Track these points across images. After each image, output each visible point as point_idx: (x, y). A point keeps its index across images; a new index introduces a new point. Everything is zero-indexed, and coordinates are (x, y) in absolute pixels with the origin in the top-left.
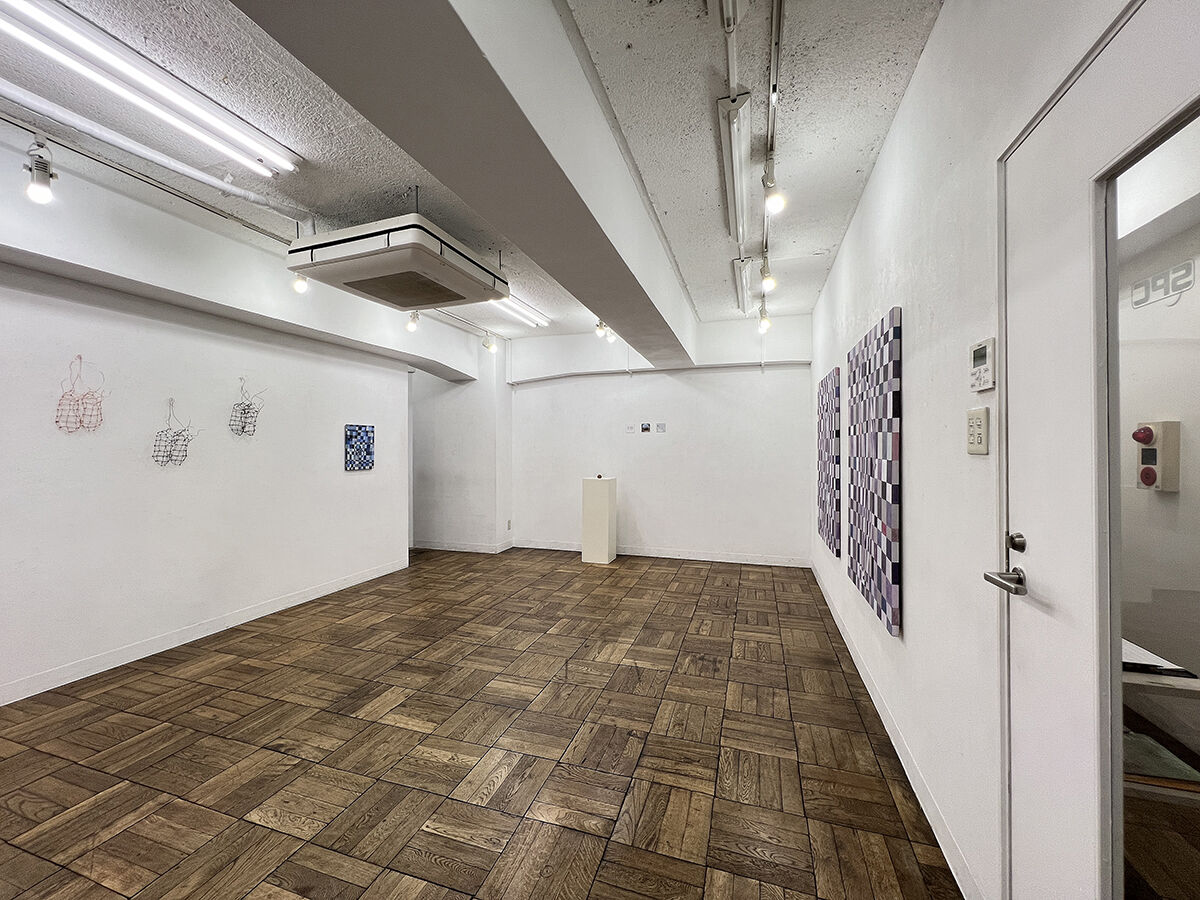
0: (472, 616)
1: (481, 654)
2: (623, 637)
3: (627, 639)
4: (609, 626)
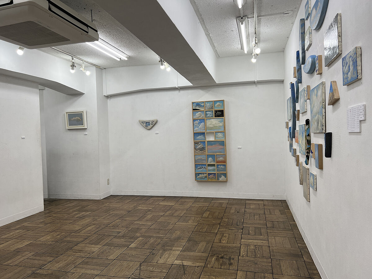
0: (82, 239)
1: (87, 263)
2: (176, 247)
3: (178, 248)
4: (167, 241)
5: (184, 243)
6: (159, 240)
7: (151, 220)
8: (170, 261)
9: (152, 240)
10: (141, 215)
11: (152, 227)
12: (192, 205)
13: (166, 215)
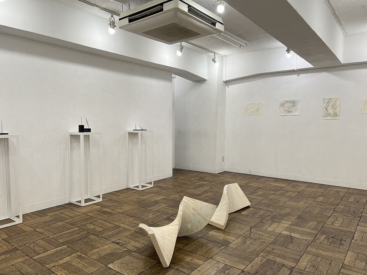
2: (285, 220)
3: (286, 222)
4: (276, 214)
5: (293, 219)
6: (269, 213)
7: (261, 196)
8: (278, 231)
9: (262, 212)
10: (252, 191)
11: (263, 202)
12: (305, 189)
13: (277, 194)
